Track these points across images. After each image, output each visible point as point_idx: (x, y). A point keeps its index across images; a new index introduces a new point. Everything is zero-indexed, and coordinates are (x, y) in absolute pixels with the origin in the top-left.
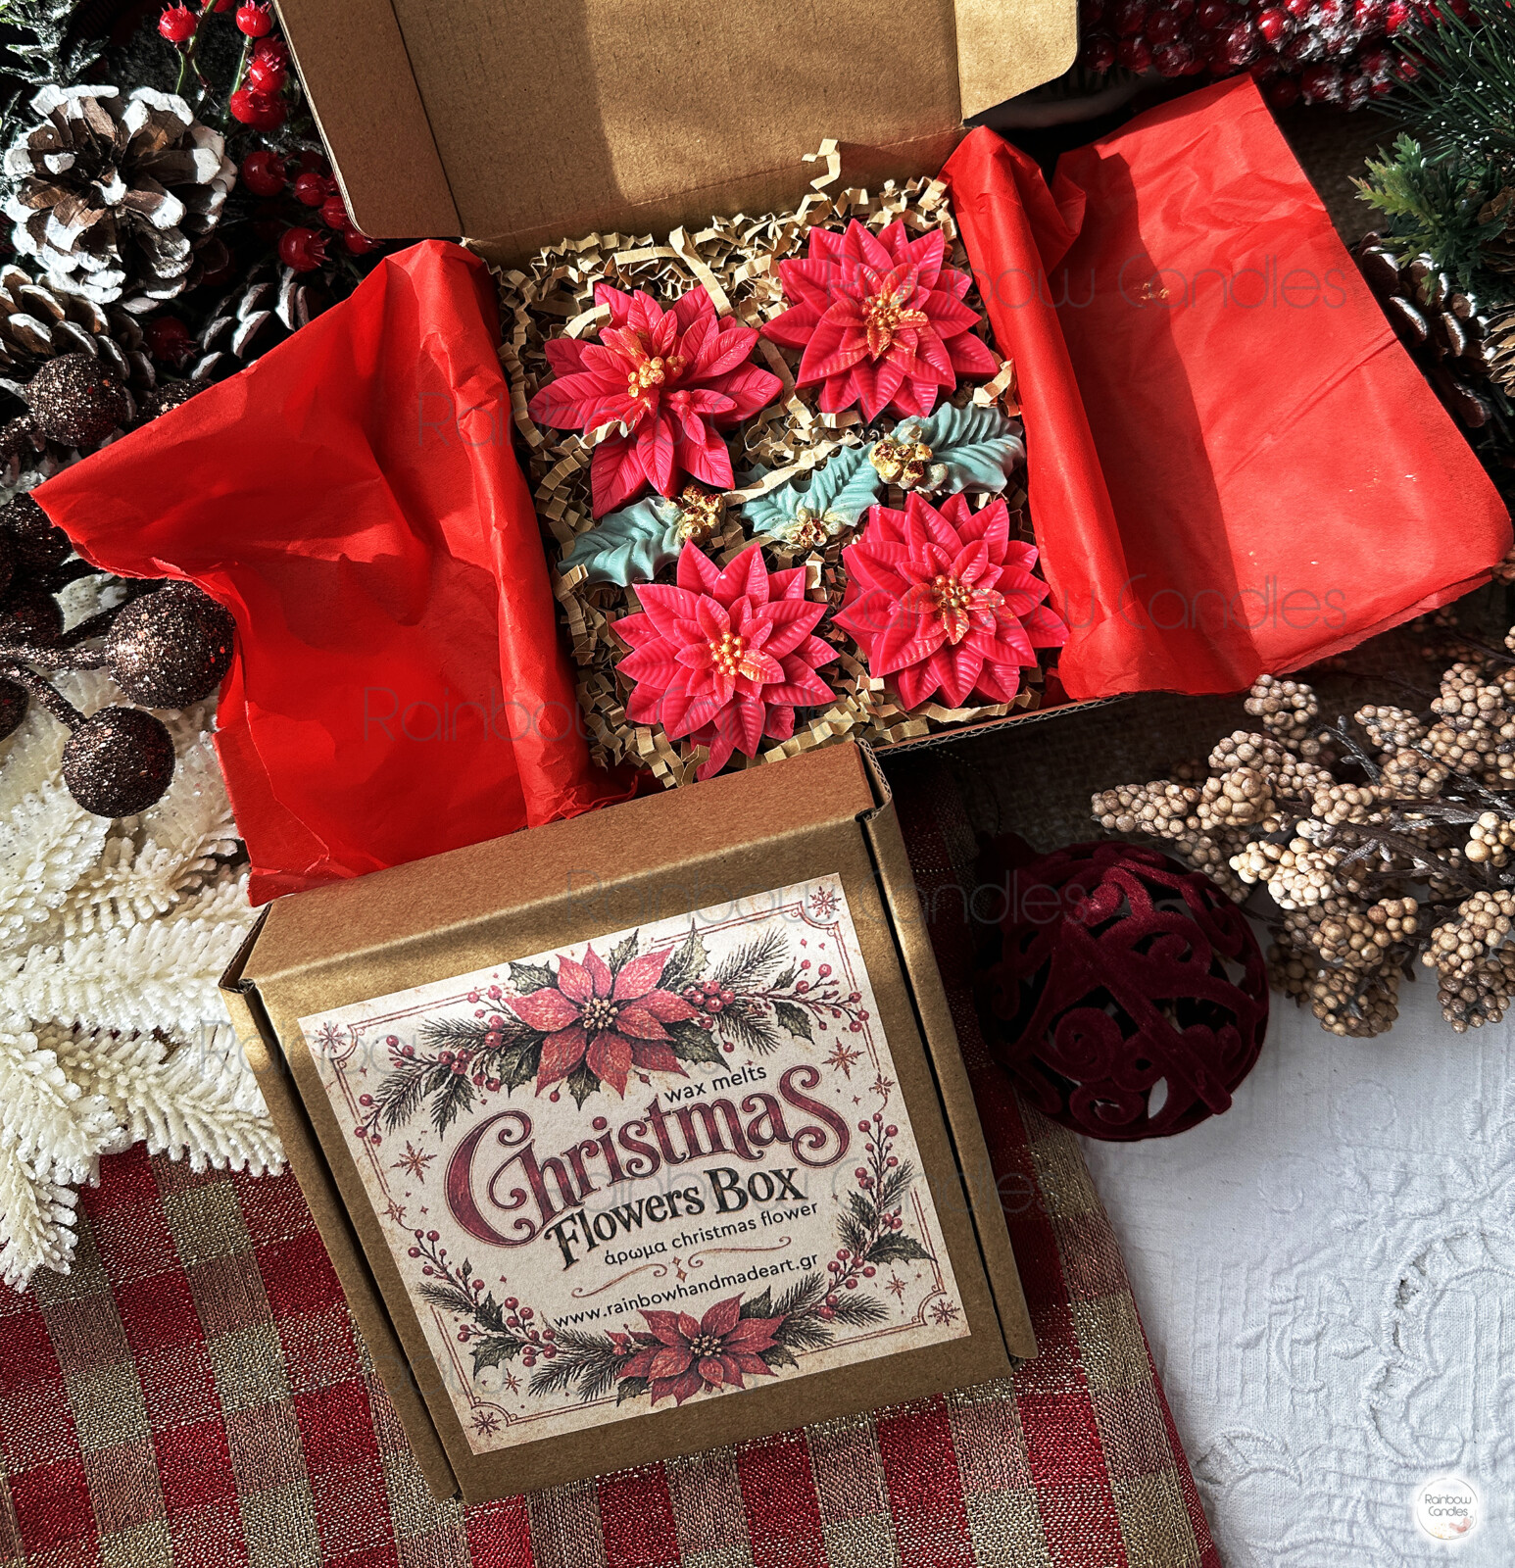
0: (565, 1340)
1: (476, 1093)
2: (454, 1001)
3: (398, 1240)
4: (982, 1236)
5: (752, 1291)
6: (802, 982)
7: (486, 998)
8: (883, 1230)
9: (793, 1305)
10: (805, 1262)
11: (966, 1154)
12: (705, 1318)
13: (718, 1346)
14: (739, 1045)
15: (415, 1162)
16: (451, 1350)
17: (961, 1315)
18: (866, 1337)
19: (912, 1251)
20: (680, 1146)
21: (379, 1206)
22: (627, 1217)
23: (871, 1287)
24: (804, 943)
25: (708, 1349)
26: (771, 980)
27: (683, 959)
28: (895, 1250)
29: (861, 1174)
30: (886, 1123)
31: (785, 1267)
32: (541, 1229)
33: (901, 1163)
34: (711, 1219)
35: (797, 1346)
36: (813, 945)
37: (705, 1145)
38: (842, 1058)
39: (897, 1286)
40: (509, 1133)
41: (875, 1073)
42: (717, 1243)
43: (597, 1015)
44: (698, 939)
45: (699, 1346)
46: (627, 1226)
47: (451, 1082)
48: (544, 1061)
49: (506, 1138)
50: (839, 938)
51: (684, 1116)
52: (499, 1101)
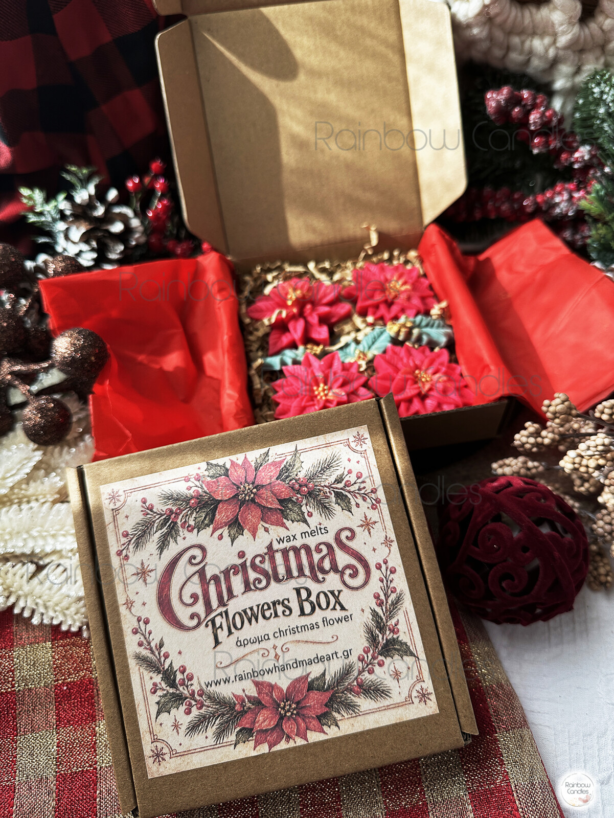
0: (209, 697)
1: (181, 533)
2: (177, 480)
3: (128, 622)
4: (444, 645)
5: (315, 671)
6: (348, 481)
7: (193, 480)
8: (389, 635)
9: (338, 683)
10: (346, 654)
11: (433, 589)
12: (288, 688)
13: (294, 709)
14: (315, 513)
15: (143, 573)
16: (146, 699)
17: (433, 697)
18: (379, 710)
19: (405, 651)
20: (281, 570)
21: (121, 599)
22: (250, 616)
23: (381, 674)
24: (349, 460)
25: (289, 711)
26: (332, 479)
27: (290, 465)
28: (396, 649)
29: (377, 597)
30: (390, 565)
31: (334, 655)
32: (204, 620)
33: (398, 591)
34: (295, 620)
35: (339, 713)
36: (354, 461)
37: (295, 573)
38: (367, 524)
39: (397, 675)
40: (194, 557)
41: (384, 534)
42: (298, 636)
43: (246, 492)
44: (298, 455)
45: (283, 708)
46: (250, 621)
47: (169, 526)
48: (217, 517)
49: (193, 561)
50: (366, 458)
51: (285, 552)
52: (192, 538)
